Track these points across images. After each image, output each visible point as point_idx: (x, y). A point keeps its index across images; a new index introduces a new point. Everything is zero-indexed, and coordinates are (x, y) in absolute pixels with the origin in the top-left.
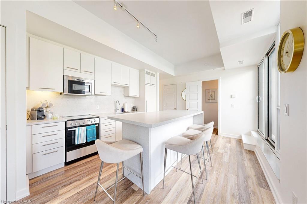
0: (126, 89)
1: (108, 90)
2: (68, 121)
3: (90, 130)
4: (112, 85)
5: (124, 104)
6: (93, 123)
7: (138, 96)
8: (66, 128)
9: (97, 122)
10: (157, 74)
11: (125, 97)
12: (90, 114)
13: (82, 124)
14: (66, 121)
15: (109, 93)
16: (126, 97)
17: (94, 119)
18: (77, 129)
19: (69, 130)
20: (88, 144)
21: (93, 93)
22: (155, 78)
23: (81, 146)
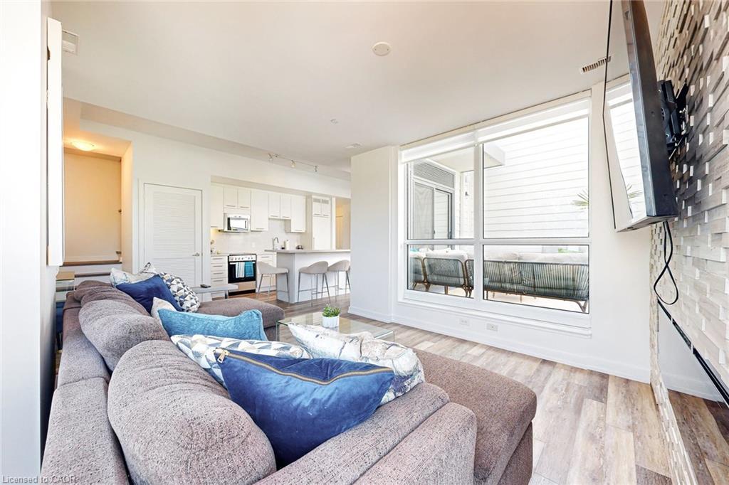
0: (287, 222)
1: (264, 224)
3: (248, 267)
4: (269, 219)
5: (285, 243)
6: (250, 260)
7: (304, 231)
9: (254, 259)
10: (331, 200)
11: (287, 233)
13: (241, 260)
14: (229, 255)
15: (266, 229)
17: (251, 256)
18: (237, 264)
19: (231, 263)
20: (246, 279)
21: (249, 230)
22: (329, 206)
23: (240, 280)
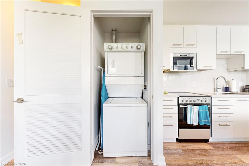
1: (213, 63)
2: (180, 97)
3: (202, 111)
6: (204, 102)
8: (179, 105)
9: (209, 102)
12: (186, 92)
14: (179, 97)
15: (214, 67)
16: (230, 72)
17: (204, 98)
19: (181, 106)
21: (195, 68)
